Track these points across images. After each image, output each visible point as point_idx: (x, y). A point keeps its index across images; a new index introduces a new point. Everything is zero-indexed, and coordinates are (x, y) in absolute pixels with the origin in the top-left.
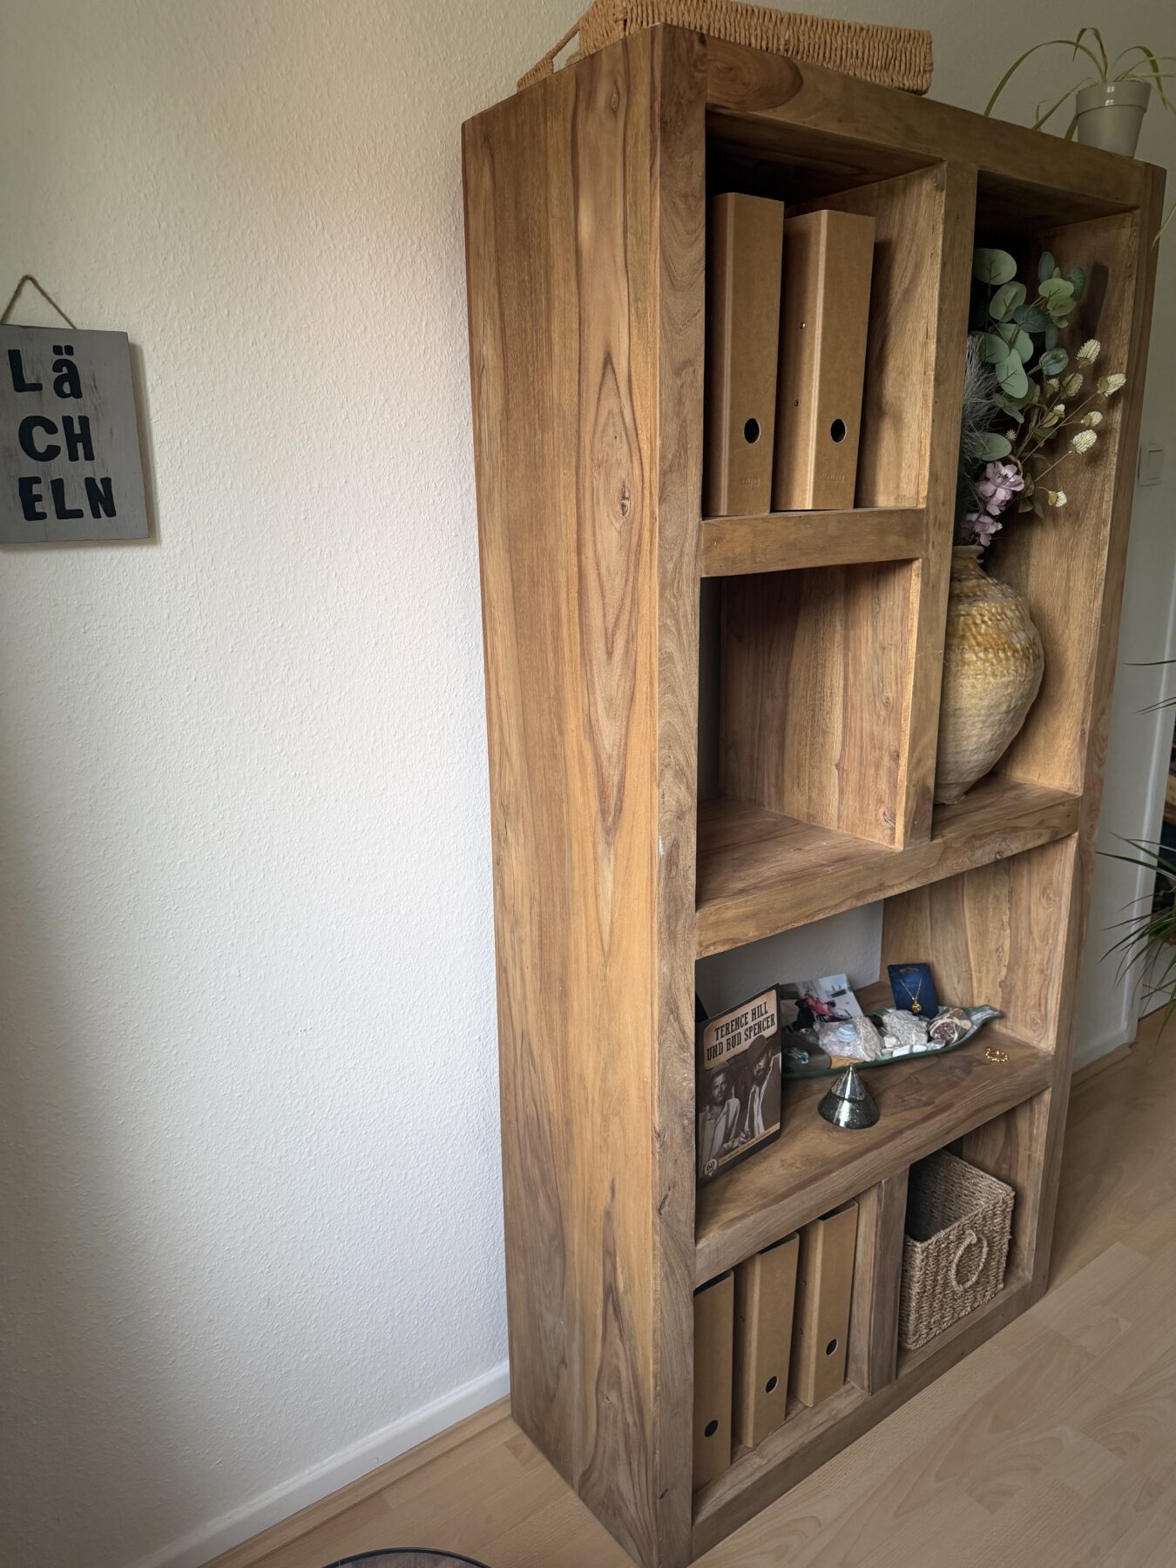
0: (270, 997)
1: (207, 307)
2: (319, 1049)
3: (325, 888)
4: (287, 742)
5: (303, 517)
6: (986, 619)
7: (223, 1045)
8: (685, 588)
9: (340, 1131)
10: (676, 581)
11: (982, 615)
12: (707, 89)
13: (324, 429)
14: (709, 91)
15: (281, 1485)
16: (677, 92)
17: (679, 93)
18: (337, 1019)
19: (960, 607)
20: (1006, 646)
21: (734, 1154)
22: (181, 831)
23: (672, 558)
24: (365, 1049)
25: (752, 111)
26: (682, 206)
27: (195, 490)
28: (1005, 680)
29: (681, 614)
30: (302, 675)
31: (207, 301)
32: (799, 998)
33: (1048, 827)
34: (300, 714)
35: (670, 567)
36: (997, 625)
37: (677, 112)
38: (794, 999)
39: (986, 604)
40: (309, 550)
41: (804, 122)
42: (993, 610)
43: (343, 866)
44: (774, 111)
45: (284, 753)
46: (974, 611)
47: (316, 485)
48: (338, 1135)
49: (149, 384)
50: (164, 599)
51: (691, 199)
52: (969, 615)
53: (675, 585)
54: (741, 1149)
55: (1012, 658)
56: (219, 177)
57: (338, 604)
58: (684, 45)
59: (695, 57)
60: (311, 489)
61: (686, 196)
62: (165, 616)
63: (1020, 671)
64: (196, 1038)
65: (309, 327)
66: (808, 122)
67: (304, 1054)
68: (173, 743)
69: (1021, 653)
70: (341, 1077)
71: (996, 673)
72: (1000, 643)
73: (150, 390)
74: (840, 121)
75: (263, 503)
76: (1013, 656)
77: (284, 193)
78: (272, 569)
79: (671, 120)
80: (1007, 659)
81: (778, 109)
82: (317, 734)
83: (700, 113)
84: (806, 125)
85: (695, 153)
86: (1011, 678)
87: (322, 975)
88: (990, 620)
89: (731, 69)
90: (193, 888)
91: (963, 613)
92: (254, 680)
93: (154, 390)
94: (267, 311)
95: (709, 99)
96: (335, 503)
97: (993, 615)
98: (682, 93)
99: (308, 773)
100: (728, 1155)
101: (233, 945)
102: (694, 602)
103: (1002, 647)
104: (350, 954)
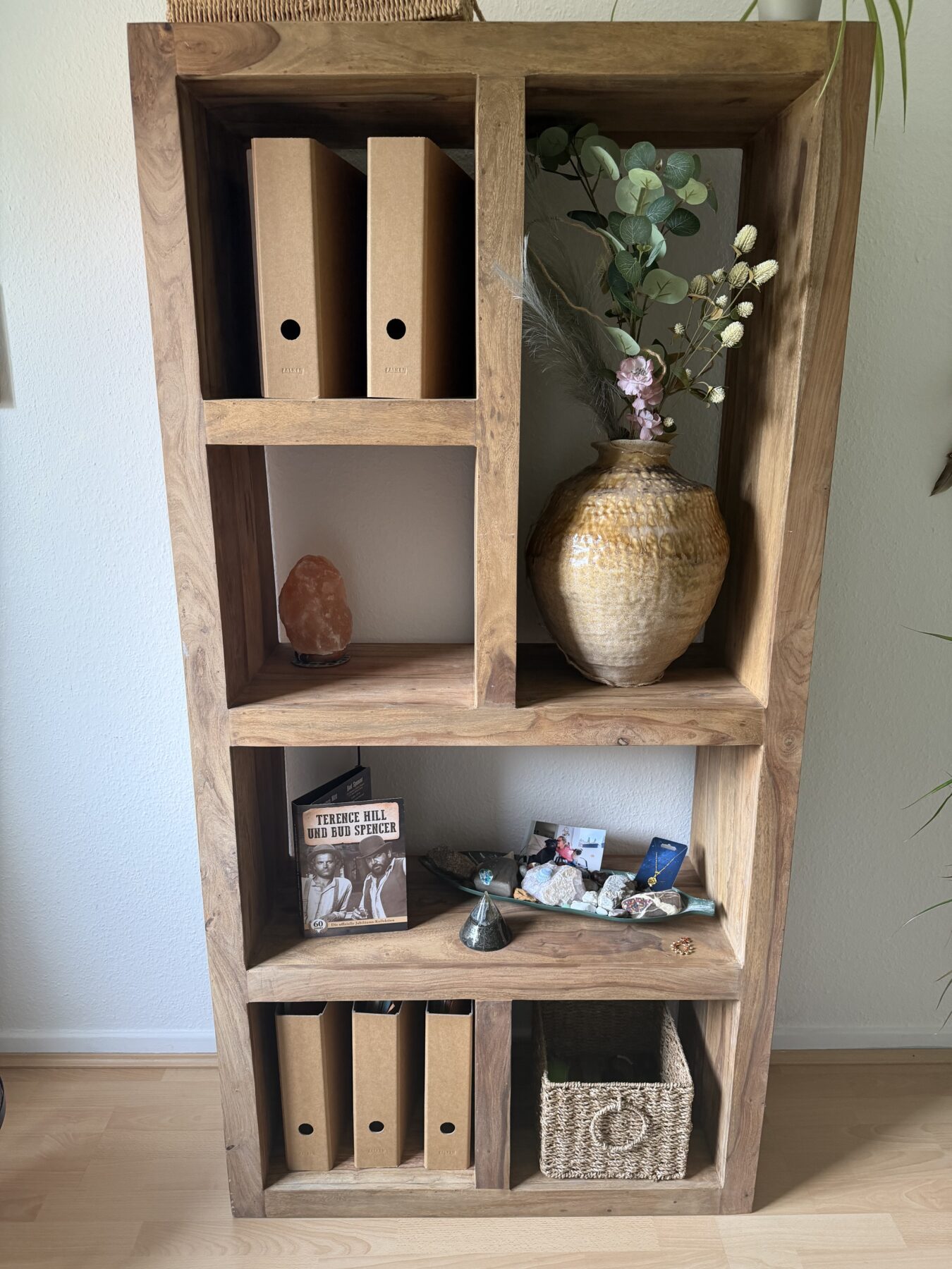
0: (92, 709)
1: (41, 257)
2: (127, 753)
3: (129, 646)
4: (100, 543)
5: (108, 393)
6: (608, 511)
7: (62, 731)
8: (190, 452)
9: (144, 813)
10: (180, 445)
11: (606, 507)
12: (175, 64)
13: (123, 334)
14: (178, 66)
15: (107, 1031)
16: (146, 73)
17: (148, 73)
18: (140, 736)
19: (590, 497)
20: (619, 539)
21: (347, 924)
22: (32, 589)
23: (174, 427)
24: (162, 763)
25: (224, 73)
26: (158, 160)
27: (37, 375)
28: (615, 571)
29: (188, 472)
30: (110, 499)
31: (41, 254)
32: (553, 837)
33: (707, 730)
34: (108, 525)
35: (172, 434)
36: (618, 518)
37: (147, 88)
38: (546, 836)
39: (614, 497)
40: (114, 415)
41: (286, 72)
42: (620, 504)
43: (143, 633)
44: (250, 69)
45: (98, 549)
46: (599, 503)
47: (117, 371)
48: (143, 815)
49: (6, 308)
50: (19, 442)
51: (167, 153)
52: (594, 505)
53: (180, 448)
54: (355, 923)
55: (623, 551)
56: (46, 172)
57: (135, 453)
58: (149, 36)
59: (161, 43)
60: (114, 374)
61: (162, 151)
62: (20, 453)
63: (634, 564)
64: (45, 721)
65: (110, 265)
66: (289, 71)
67: (117, 753)
68: (26, 533)
69: (638, 548)
70: (144, 777)
71: (605, 563)
72: (612, 535)
73: (7, 311)
74: (328, 63)
75: (81, 383)
76: (626, 549)
77: (91, 177)
78: (88, 427)
79: (142, 95)
80: (619, 551)
81: (253, 66)
82: (121, 540)
83: (171, 85)
84: (287, 74)
85: (168, 117)
86: (622, 571)
87: (128, 704)
88: (613, 512)
89: (199, 44)
90: (40, 626)
91: (590, 503)
92: (77, 498)
93: (9, 312)
94: (81, 256)
95: (179, 73)
96: (131, 384)
97: (618, 507)
98: (151, 73)
99: (115, 566)
100: (341, 922)
101: (66, 668)
102: (201, 463)
103: (613, 539)
104: (149, 695)
